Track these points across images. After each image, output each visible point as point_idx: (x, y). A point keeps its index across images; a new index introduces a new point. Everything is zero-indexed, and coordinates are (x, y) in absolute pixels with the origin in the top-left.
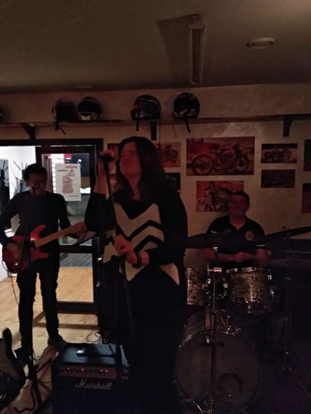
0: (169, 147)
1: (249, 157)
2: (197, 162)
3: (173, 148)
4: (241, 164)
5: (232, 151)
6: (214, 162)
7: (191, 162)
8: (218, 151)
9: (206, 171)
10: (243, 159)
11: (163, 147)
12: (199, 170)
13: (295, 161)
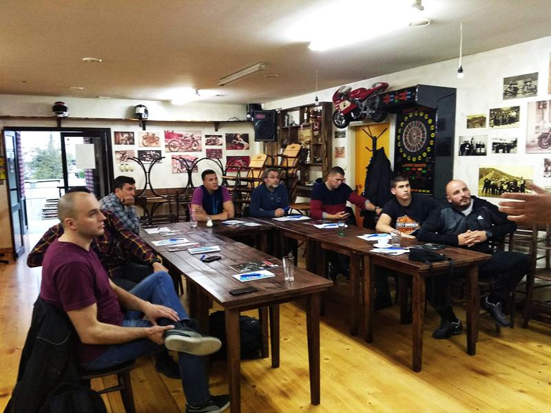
0: (154, 135)
1: (199, 141)
2: (171, 144)
3: (156, 136)
4: (195, 146)
5: (190, 138)
6: (180, 144)
7: (167, 144)
8: (183, 138)
9: (176, 149)
10: (196, 143)
11: (150, 135)
12: (172, 149)
13: (221, 145)
